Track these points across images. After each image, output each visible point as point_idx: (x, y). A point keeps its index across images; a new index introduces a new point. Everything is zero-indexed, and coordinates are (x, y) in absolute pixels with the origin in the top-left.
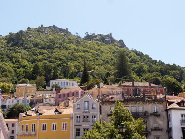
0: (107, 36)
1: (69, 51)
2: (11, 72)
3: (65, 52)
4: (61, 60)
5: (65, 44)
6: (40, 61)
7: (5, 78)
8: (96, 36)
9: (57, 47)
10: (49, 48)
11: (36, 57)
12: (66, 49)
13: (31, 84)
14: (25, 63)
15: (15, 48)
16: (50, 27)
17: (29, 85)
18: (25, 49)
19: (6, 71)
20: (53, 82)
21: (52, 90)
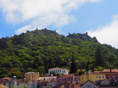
0: (84, 34)
1: (58, 47)
4: (53, 53)
5: (55, 42)
6: (38, 55)
7: (16, 69)
8: (76, 35)
9: (49, 44)
10: (44, 45)
11: (35, 52)
12: (56, 46)
14: (28, 56)
15: (19, 46)
16: (43, 30)
17: (34, 73)
18: (26, 46)
19: (16, 63)
20: (50, 70)
21: (50, 76)
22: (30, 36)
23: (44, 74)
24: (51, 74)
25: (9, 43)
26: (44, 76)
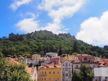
0: (68, 34)
1: (53, 40)
2: (30, 50)
3: (51, 41)
4: (49, 44)
5: (51, 38)
6: (41, 45)
7: (27, 52)
8: (63, 34)
9: (47, 39)
10: (44, 39)
11: (39, 43)
12: (51, 40)
13: (38, 54)
14: (35, 45)
15: (30, 39)
16: (44, 31)
17: (37, 55)
18: (34, 40)
19: (28, 49)
20: (47, 54)
21: (47, 57)
22: (37, 33)
23: (44, 56)
24: (47, 56)
25: (25, 38)
26: (43, 57)
